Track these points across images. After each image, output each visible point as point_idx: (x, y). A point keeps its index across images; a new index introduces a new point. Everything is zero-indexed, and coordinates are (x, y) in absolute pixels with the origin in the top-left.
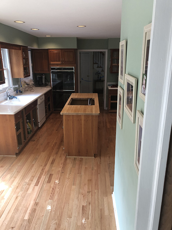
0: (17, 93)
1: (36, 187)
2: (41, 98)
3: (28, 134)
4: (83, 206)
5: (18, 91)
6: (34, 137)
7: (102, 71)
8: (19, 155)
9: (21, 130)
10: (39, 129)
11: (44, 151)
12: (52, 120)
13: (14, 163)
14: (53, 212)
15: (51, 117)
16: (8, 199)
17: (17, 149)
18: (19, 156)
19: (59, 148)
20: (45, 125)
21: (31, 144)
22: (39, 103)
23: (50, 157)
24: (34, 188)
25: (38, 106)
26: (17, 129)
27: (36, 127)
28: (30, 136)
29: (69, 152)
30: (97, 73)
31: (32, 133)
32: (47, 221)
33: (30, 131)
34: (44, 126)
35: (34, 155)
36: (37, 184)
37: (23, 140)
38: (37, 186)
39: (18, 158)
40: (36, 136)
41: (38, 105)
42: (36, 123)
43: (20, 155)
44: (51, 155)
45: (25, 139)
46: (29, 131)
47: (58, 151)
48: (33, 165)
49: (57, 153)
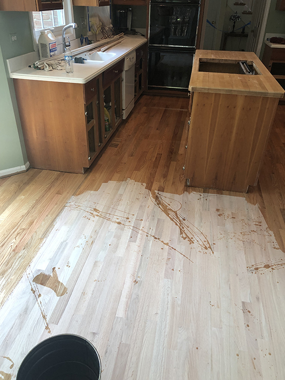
0: (82, 42)
1: (132, 244)
2: (131, 56)
3: (106, 131)
4: (243, 303)
5: (84, 40)
6: (116, 138)
7: (243, 13)
8: (90, 172)
9: (94, 122)
10: (124, 122)
11: (137, 168)
12: (145, 108)
13: (82, 188)
14: (179, 309)
15: (142, 101)
16: (78, 264)
17: (87, 160)
18: (91, 174)
19: (167, 166)
20: (133, 116)
21: (110, 152)
22: (126, 67)
23: (152, 183)
24: (129, 245)
25: (124, 75)
26: (89, 118)
27: (118, 118)
28: (108, 136)
29: (194, 176)
30: (234, 16)
31: (112, 131)
32: (167, 329)
33: (109, 125)
34: (131, 119)
35: (119, 175)
36: (133, 238)
37: (97, 144)
38: (135, 241)
39: (89, 177)
40: (119, 137)
41: (124, 72)
42: (118, 111)
43: (93, 172)
44: (154, 178)
45: (101, 142)
46: (107, 126)
47: (167, 171)
48: (121, 195)
49: (165, 176)
